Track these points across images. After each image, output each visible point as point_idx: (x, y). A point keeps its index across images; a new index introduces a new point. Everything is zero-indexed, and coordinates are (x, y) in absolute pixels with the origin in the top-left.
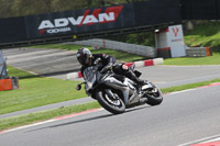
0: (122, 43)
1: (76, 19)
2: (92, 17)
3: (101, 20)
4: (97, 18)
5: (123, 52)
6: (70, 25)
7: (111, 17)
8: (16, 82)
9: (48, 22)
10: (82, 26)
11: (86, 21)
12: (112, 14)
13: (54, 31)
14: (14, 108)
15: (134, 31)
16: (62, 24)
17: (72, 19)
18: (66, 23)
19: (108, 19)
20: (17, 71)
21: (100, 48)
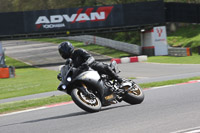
0: (110, 41)
1: (70, 16)
2: (84, 15)
3: (93, 18)
4: (89, 16)
5: (111, 48)
6: (64, 21)
7: (102, 16)
8: (13, 71)
9: (44, 18)
10: (75, 23)
12: (103, 14)
14: (10, 94)
16: (57, 20)
17: (66, 17)
19: (99, 18)
21: (91, 44)
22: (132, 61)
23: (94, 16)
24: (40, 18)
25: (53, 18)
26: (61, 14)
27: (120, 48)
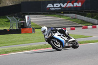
0: (84, 17)
2: (71, 4)
3: (75, 6)
4: (73, 5)
5: (84, 21)
6: (61, 7)
7: (79, 5)
8: (34, 30)
9: (51, 5)
11: (68, 6)
12: (80, 3)
13: (53, 9)
14: (31, 41)
15: (89, 12)
16: (57, 6)
18: (59, 6)
19: (78, 5)
20: (36, 25)
21: (74, 18)
22: (93, 28)
23: (76, 4)
24: (49, 5)
25: (55, 5)
26: (59, 3)
27: (88, 21)
